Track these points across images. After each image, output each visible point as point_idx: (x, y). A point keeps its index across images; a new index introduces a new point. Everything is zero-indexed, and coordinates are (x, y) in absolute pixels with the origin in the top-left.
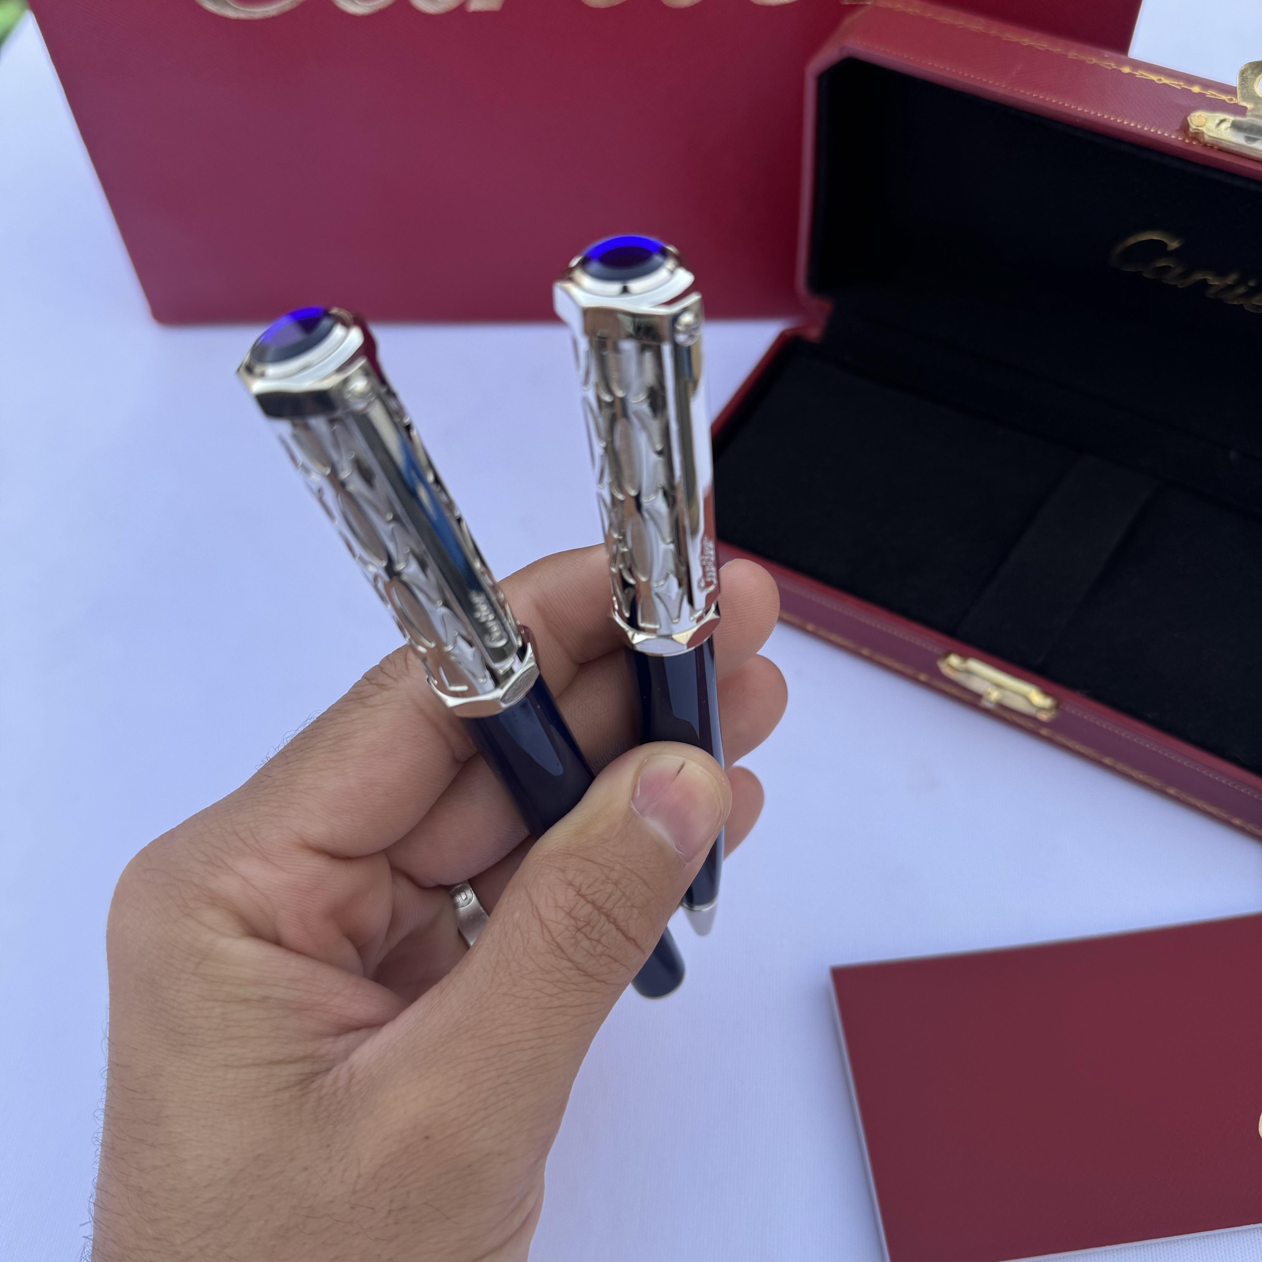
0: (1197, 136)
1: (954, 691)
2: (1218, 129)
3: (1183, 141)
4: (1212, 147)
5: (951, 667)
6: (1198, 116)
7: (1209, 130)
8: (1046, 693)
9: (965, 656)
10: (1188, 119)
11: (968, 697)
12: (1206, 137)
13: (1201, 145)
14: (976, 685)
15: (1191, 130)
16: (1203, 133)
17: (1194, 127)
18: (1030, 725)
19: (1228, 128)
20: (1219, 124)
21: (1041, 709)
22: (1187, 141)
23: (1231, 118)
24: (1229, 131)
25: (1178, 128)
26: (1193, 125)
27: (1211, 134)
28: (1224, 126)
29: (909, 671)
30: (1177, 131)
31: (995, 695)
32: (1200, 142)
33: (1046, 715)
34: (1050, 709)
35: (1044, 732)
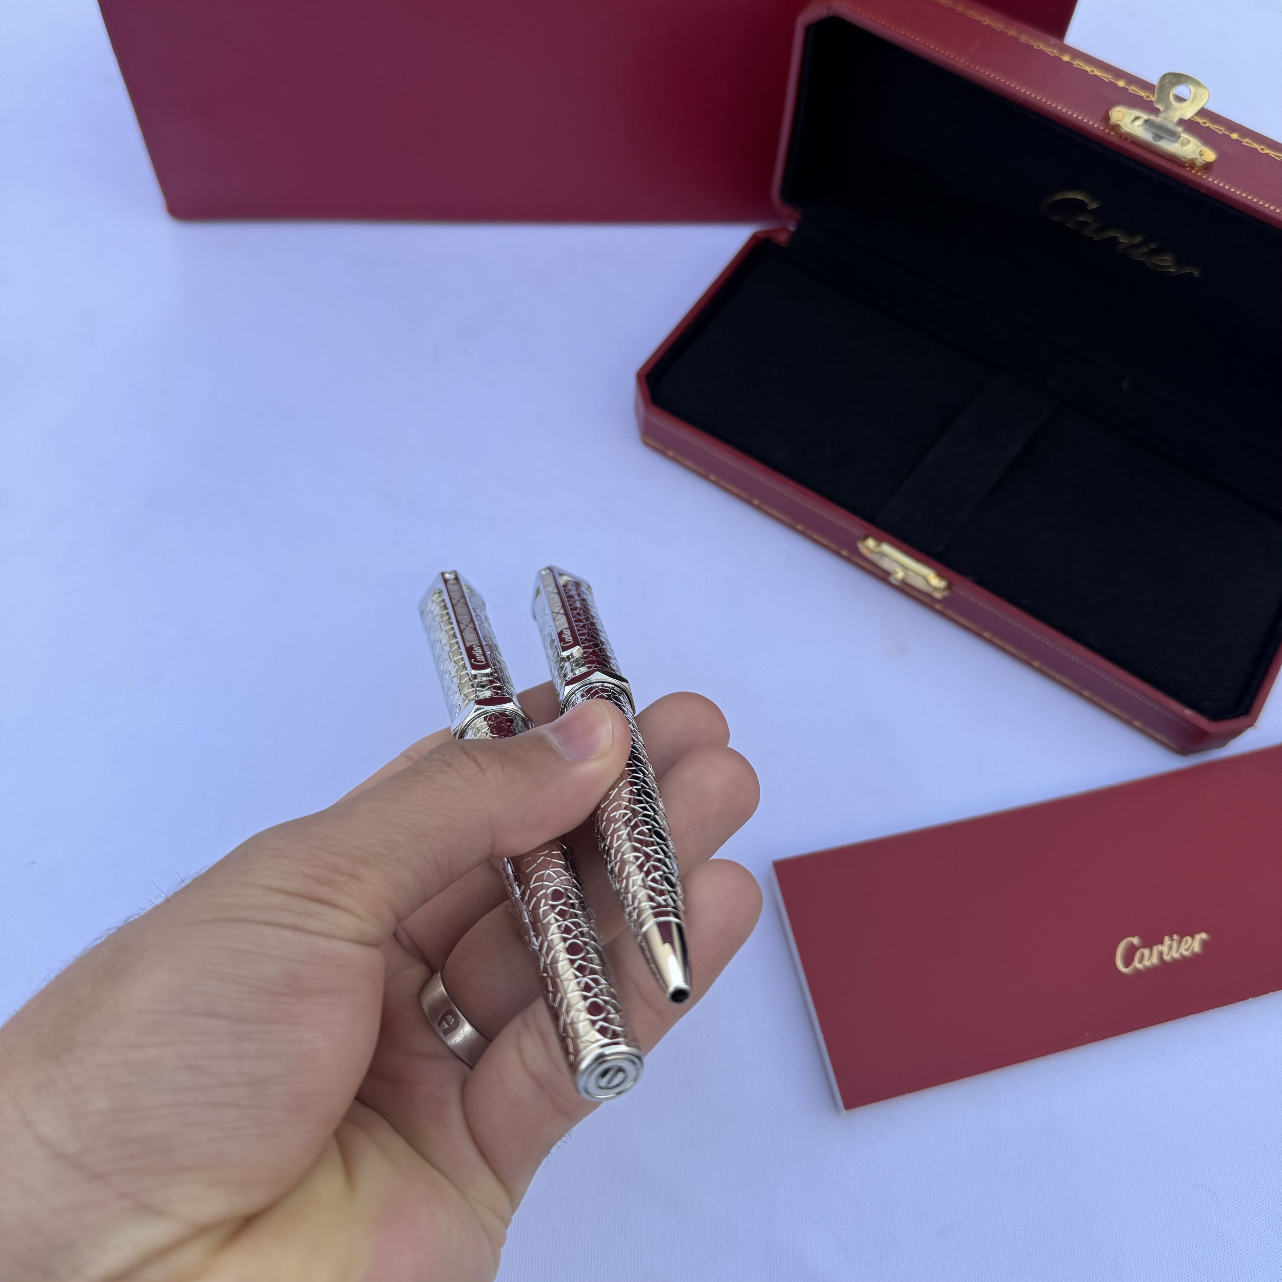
0: (1115, 128)
1: (868, 567)
3: (1104, 130)
5: (868, 548)
6: (1118, 111)
7: (1125, 124)
8: (942, 576)
9: (880, 540)
10: (1110, 113)
11: (879, 573)
13: (1117, 136)
14: (886, 564)
15: (1111, 122)
16: (1120, 126)
17: (1114, 121)
18: (927, 600)
19: (1141, 125)
20: (1134, 121)
21: (936, 589)
23: (1145, 116)
25: (1101, 118)
26: (1113, 117)
27: (1127, 129)
29: (834, 546)
30: (1100, 121)
31: (900, 575)
32: (1117, 133)
33: (940, 594)
34: (944, 590)
35: (938, 607)
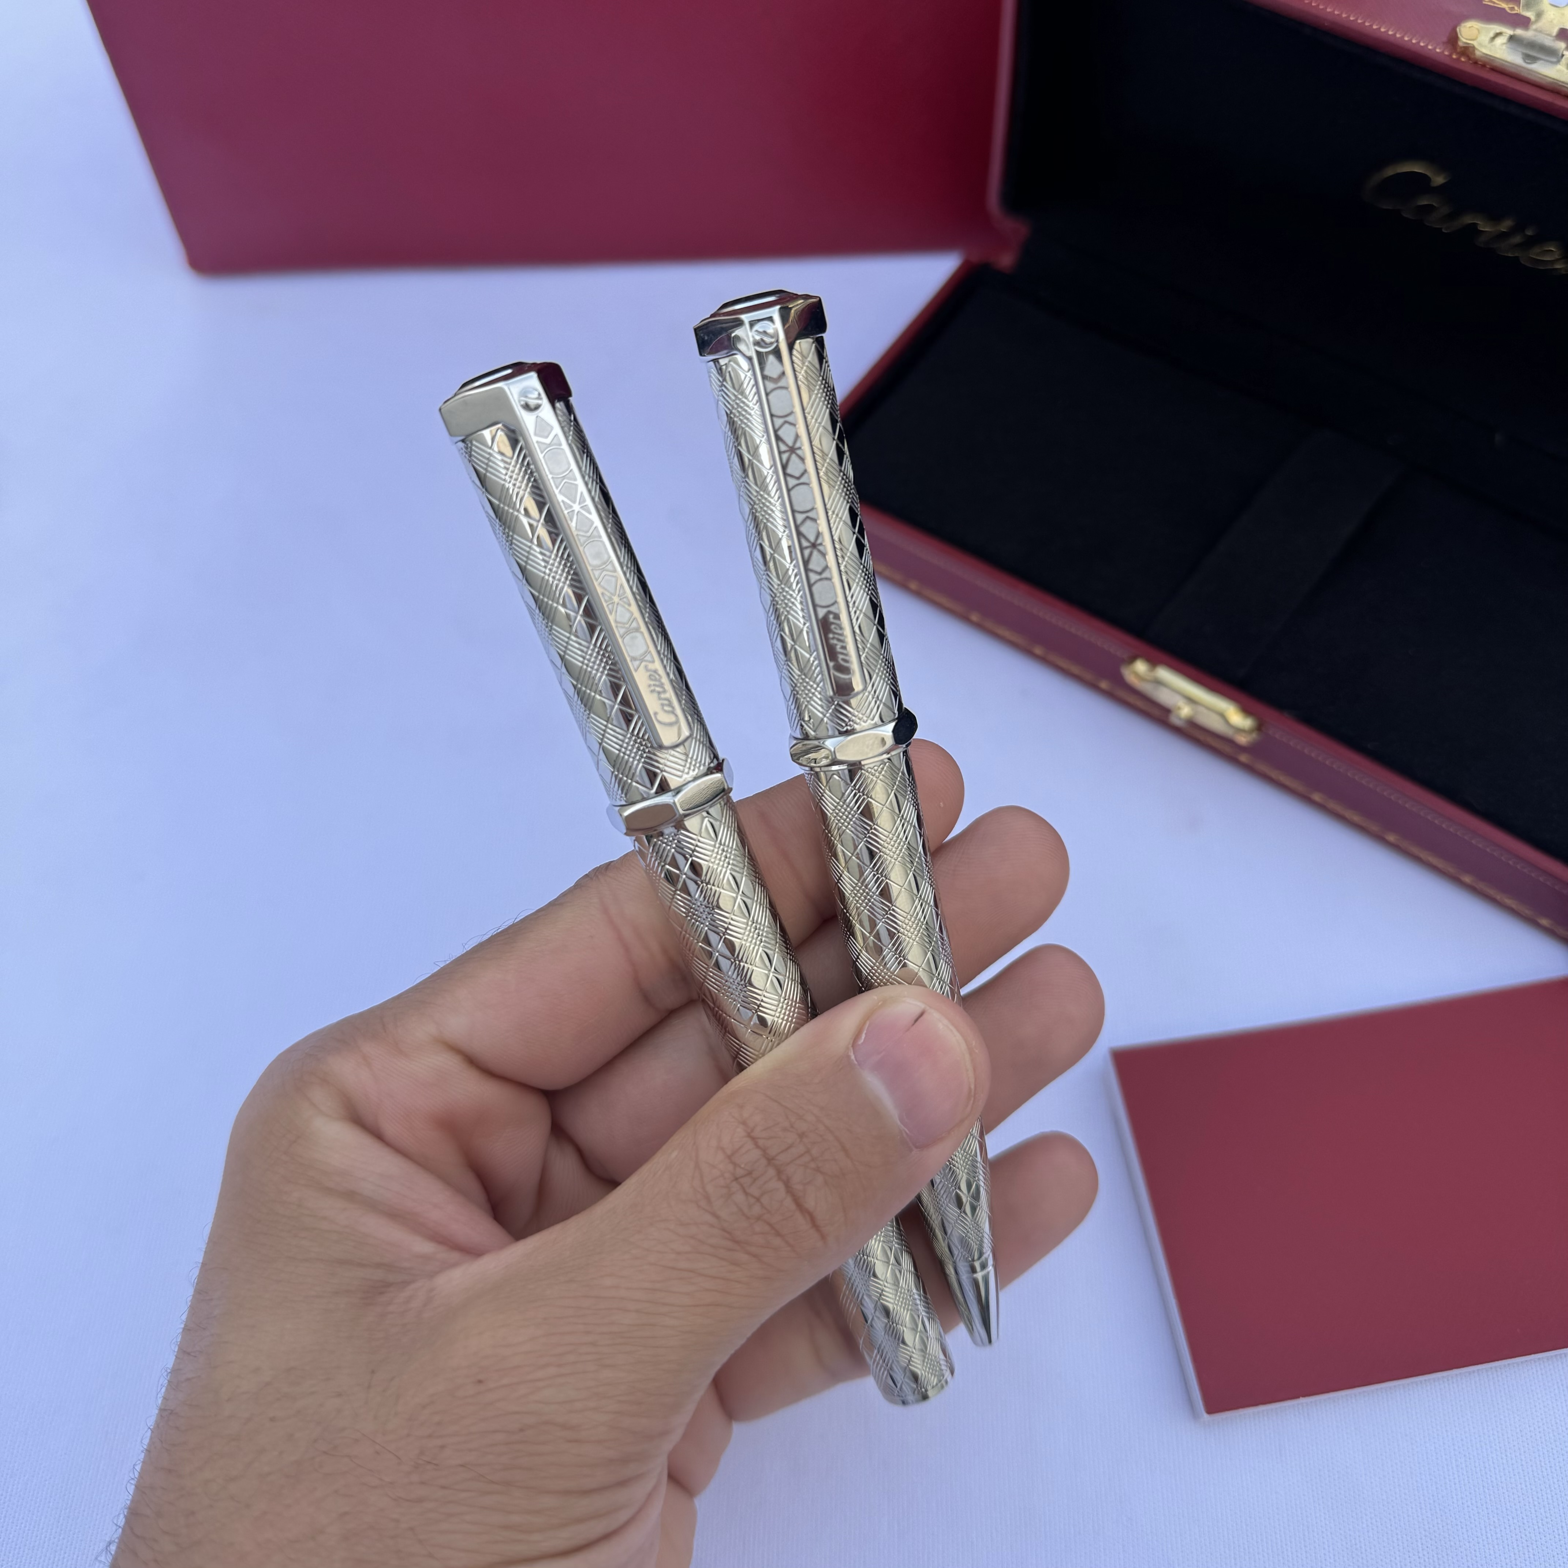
0: (1467, 51)
1: (1140, 704)
2: (1494, 43)
3: (1450, 56)
4: (1484, 66)
5: (1137, 675)
6: (1470, 27)
7: (1480, 44)
8: (1246, 711)
9: (1153, 663)
10: (1458, 30)
11: (1156, 712)
12: (1477, 53)
13: (1471, 62)
14: (1164, 697)
15: (1460, 44)
16: (1474, 47)
17: (1465, 41)
18: (1227, 749)
19: (1504, 44)
20: (1493, 39)
21: (1239, 730)
22: (1454, 57)
23: (1509, 32)
24: (1504, 47)
25: (1445, 39)
26: (1462, 37)
27: (1485, 51)
28: (1500, 41)
29: (1088, 676)
30: (1444, 43)
31: (1186, 711)
32: (1469, 58)
33: (1245, 737)
34: (1250, 731)
35: (1243, 758)
